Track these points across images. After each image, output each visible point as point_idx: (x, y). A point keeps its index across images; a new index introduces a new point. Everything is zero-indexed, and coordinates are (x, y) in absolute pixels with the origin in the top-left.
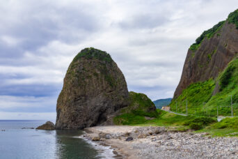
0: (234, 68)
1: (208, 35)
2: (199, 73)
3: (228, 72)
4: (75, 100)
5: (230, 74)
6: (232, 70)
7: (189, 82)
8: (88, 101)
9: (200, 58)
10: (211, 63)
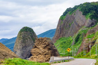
0: (80, 35)
1: (69, 12)
2: (65, 33)
3: (78, 36)
4: (23, 48)
5: (79, 37)
6: (80, 36)
7: (60, 36)
8: (27, 48)
9: (66, 24)
10: (71, 28)
